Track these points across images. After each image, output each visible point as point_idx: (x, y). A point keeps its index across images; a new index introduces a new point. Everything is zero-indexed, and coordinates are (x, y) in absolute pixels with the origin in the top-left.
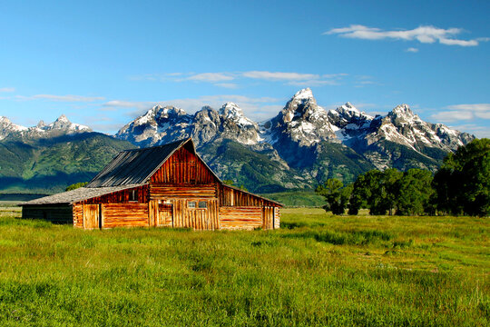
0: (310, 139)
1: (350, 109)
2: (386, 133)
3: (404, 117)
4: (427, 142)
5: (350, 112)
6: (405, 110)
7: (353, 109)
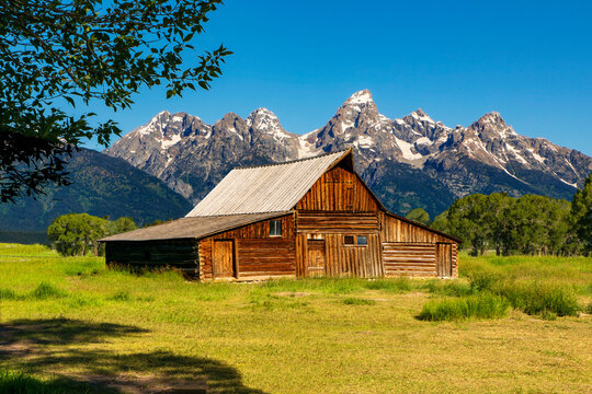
0: (368, 157)
1: (422, 119)
2: (469, 151)
3: (495, 128)
4: (524, 162)
5: (423, 122)
6: (496, 120)
7: (426, 118)
